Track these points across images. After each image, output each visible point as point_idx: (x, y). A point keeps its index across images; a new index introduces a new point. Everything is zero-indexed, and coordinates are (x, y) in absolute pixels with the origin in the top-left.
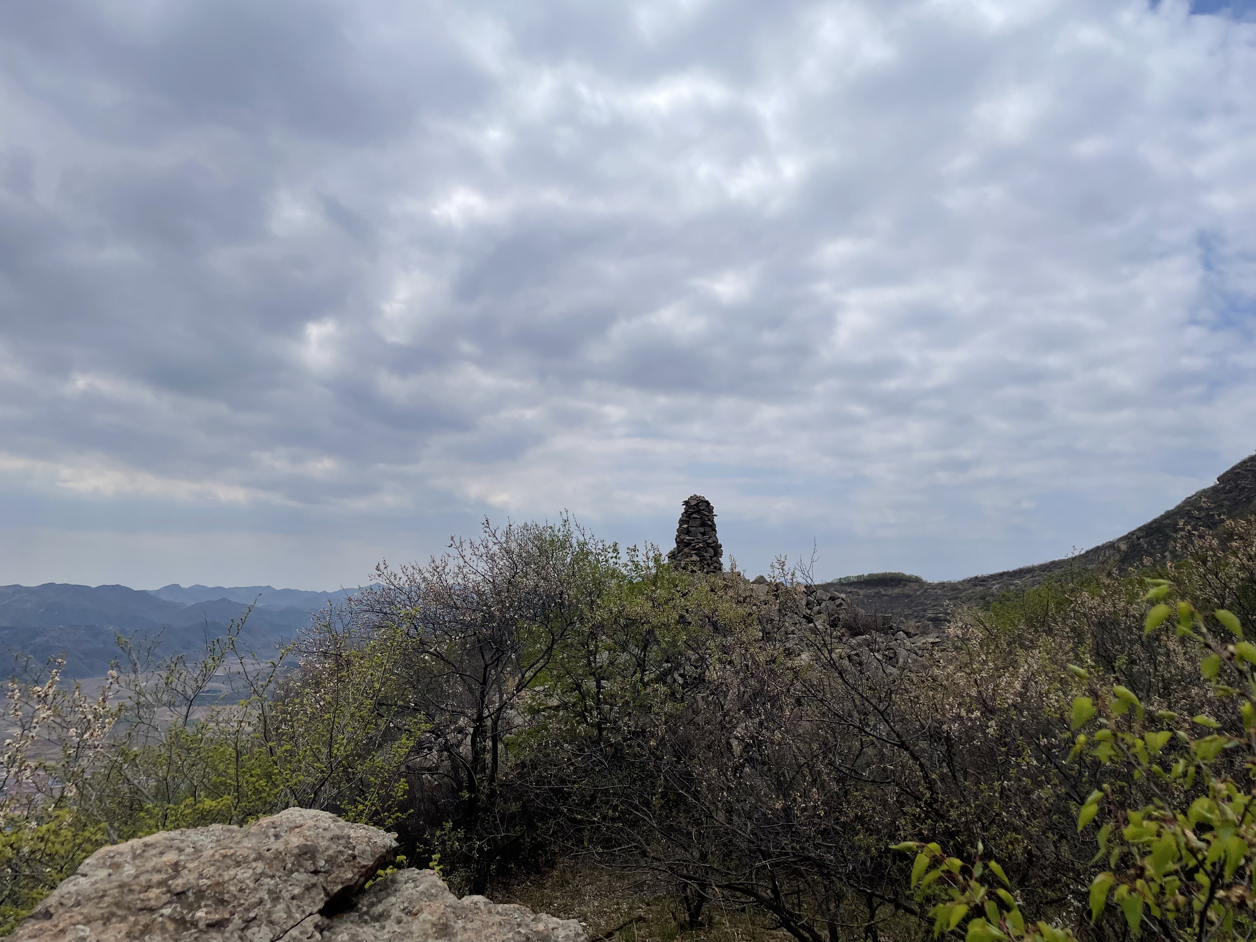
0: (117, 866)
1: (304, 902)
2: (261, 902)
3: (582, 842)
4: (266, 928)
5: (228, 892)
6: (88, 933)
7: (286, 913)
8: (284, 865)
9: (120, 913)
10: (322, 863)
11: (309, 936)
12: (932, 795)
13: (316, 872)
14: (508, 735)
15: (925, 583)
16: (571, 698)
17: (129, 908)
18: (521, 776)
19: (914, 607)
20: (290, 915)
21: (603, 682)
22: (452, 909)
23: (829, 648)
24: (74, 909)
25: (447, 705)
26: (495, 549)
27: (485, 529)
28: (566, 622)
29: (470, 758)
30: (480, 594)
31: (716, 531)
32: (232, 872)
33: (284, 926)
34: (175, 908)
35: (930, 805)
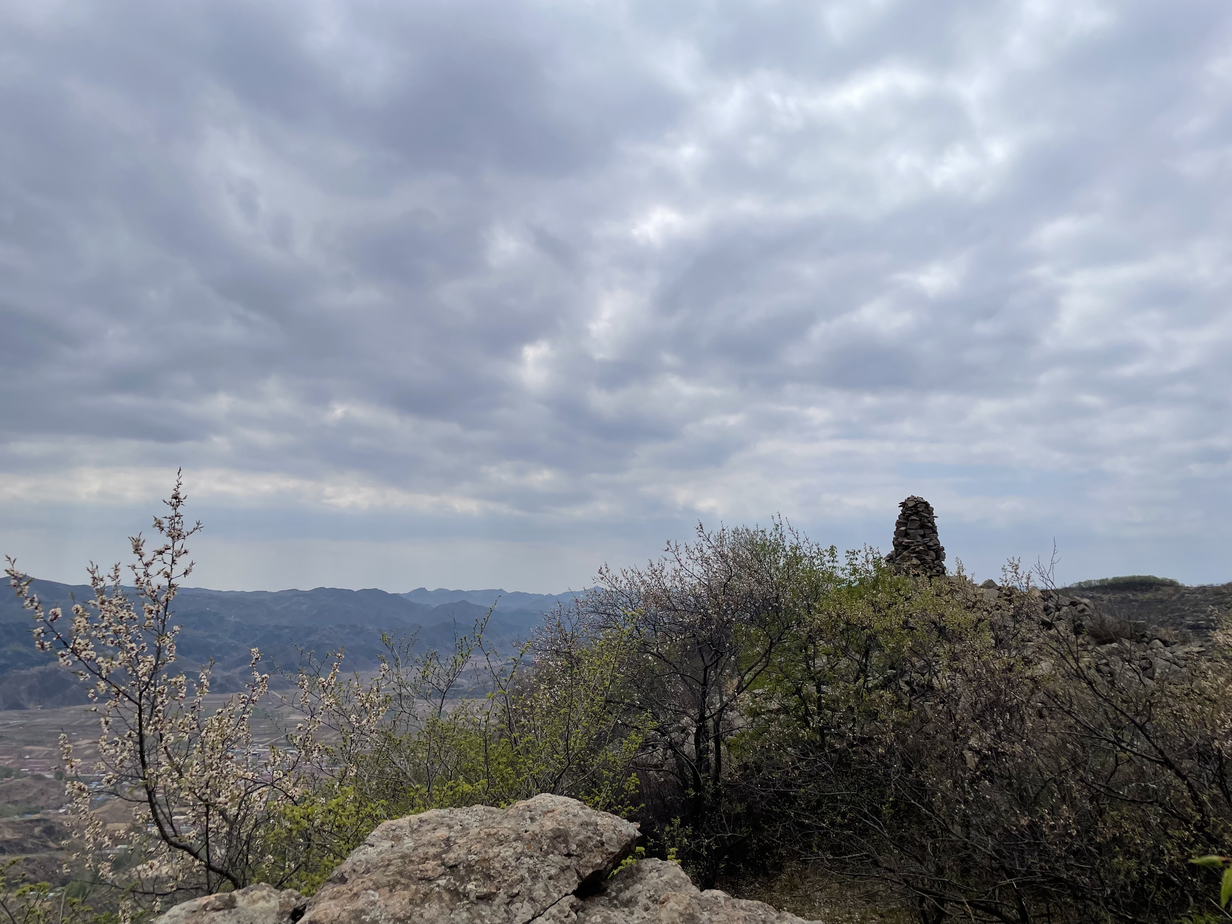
0: (398, 839)
1: (561, 883)
2: (522, 880)
3: (811, 847)
4: (527, 904)
5: (493, 868)
6: (377, 898)
7: (544, 891)
8: (540, 846)
9: (403, 881)
10: (574, 847)
11: (566, 915)
12: (1202, 818)
13: (569, 855)
14: (730, 737)
15: (1181, 586)
16: (792, 702)
17: (410, 878)
18: (745, 777)
19: (1170, 613)
20: (548, 895)
21: (823, 687)
22: (697, 901)
23: (1076, 656)
24: (364, 875)
25: (670, 704)
26: (709, 552)
27: (700, 533)
28: (783, 625)
29: (694, 757)
30: (697, 597)
31: (937, 533)
32: (496, 850)
33: (544, 905)
34: (450, 879)
35: (1199, 829)
